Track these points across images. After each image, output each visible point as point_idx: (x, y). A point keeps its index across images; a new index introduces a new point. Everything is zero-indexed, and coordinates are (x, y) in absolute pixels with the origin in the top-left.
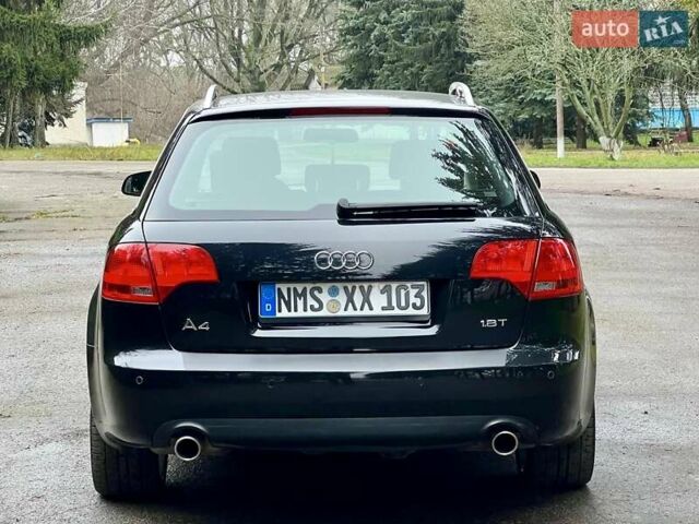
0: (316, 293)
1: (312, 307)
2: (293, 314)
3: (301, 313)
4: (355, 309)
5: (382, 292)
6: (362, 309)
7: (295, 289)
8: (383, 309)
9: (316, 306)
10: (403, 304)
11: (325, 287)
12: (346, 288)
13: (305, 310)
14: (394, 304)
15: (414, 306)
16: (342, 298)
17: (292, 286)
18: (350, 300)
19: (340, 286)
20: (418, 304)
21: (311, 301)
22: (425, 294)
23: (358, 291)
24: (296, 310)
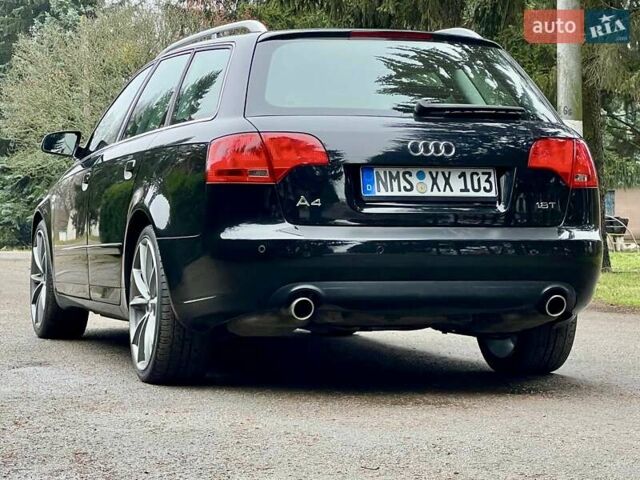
5: (460, 177)
6: (444, 190)
7: (390, 173)
8: (462, 191)
9: (408, 187)
10: (476, 187)
11: (414, 172)
12: (431, 173)
13: (400, 190)
16: (428, 181)
18: (435, 182)
21: (403, 183)
22: (492, 179)
23: (440, 175)
24: (392, 191)
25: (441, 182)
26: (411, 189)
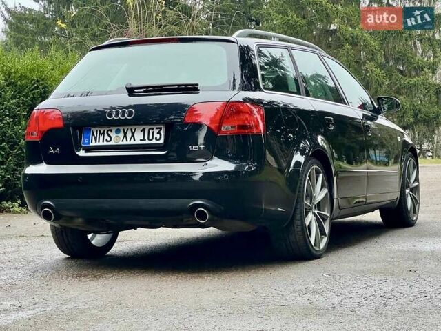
0: (109, 132)
1: (107, 140)
2: (98, 144)
3: (101, 143)
4: (127, 140)
7: (100, 131)
8: (141, 140)
9: (109, 139)
11: (114, 129)
14: (146, 137)
15: (156, 139)
17: (98, 129)
19: (121, 128)
20: (158, 138)
21: (106, 137)
25: (129, 135)
26: (111, 140)
